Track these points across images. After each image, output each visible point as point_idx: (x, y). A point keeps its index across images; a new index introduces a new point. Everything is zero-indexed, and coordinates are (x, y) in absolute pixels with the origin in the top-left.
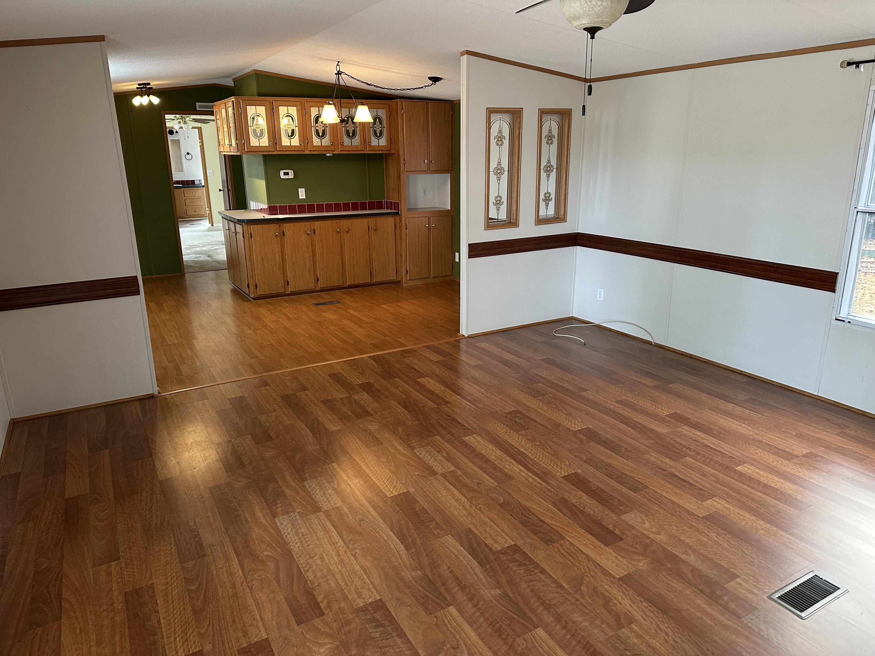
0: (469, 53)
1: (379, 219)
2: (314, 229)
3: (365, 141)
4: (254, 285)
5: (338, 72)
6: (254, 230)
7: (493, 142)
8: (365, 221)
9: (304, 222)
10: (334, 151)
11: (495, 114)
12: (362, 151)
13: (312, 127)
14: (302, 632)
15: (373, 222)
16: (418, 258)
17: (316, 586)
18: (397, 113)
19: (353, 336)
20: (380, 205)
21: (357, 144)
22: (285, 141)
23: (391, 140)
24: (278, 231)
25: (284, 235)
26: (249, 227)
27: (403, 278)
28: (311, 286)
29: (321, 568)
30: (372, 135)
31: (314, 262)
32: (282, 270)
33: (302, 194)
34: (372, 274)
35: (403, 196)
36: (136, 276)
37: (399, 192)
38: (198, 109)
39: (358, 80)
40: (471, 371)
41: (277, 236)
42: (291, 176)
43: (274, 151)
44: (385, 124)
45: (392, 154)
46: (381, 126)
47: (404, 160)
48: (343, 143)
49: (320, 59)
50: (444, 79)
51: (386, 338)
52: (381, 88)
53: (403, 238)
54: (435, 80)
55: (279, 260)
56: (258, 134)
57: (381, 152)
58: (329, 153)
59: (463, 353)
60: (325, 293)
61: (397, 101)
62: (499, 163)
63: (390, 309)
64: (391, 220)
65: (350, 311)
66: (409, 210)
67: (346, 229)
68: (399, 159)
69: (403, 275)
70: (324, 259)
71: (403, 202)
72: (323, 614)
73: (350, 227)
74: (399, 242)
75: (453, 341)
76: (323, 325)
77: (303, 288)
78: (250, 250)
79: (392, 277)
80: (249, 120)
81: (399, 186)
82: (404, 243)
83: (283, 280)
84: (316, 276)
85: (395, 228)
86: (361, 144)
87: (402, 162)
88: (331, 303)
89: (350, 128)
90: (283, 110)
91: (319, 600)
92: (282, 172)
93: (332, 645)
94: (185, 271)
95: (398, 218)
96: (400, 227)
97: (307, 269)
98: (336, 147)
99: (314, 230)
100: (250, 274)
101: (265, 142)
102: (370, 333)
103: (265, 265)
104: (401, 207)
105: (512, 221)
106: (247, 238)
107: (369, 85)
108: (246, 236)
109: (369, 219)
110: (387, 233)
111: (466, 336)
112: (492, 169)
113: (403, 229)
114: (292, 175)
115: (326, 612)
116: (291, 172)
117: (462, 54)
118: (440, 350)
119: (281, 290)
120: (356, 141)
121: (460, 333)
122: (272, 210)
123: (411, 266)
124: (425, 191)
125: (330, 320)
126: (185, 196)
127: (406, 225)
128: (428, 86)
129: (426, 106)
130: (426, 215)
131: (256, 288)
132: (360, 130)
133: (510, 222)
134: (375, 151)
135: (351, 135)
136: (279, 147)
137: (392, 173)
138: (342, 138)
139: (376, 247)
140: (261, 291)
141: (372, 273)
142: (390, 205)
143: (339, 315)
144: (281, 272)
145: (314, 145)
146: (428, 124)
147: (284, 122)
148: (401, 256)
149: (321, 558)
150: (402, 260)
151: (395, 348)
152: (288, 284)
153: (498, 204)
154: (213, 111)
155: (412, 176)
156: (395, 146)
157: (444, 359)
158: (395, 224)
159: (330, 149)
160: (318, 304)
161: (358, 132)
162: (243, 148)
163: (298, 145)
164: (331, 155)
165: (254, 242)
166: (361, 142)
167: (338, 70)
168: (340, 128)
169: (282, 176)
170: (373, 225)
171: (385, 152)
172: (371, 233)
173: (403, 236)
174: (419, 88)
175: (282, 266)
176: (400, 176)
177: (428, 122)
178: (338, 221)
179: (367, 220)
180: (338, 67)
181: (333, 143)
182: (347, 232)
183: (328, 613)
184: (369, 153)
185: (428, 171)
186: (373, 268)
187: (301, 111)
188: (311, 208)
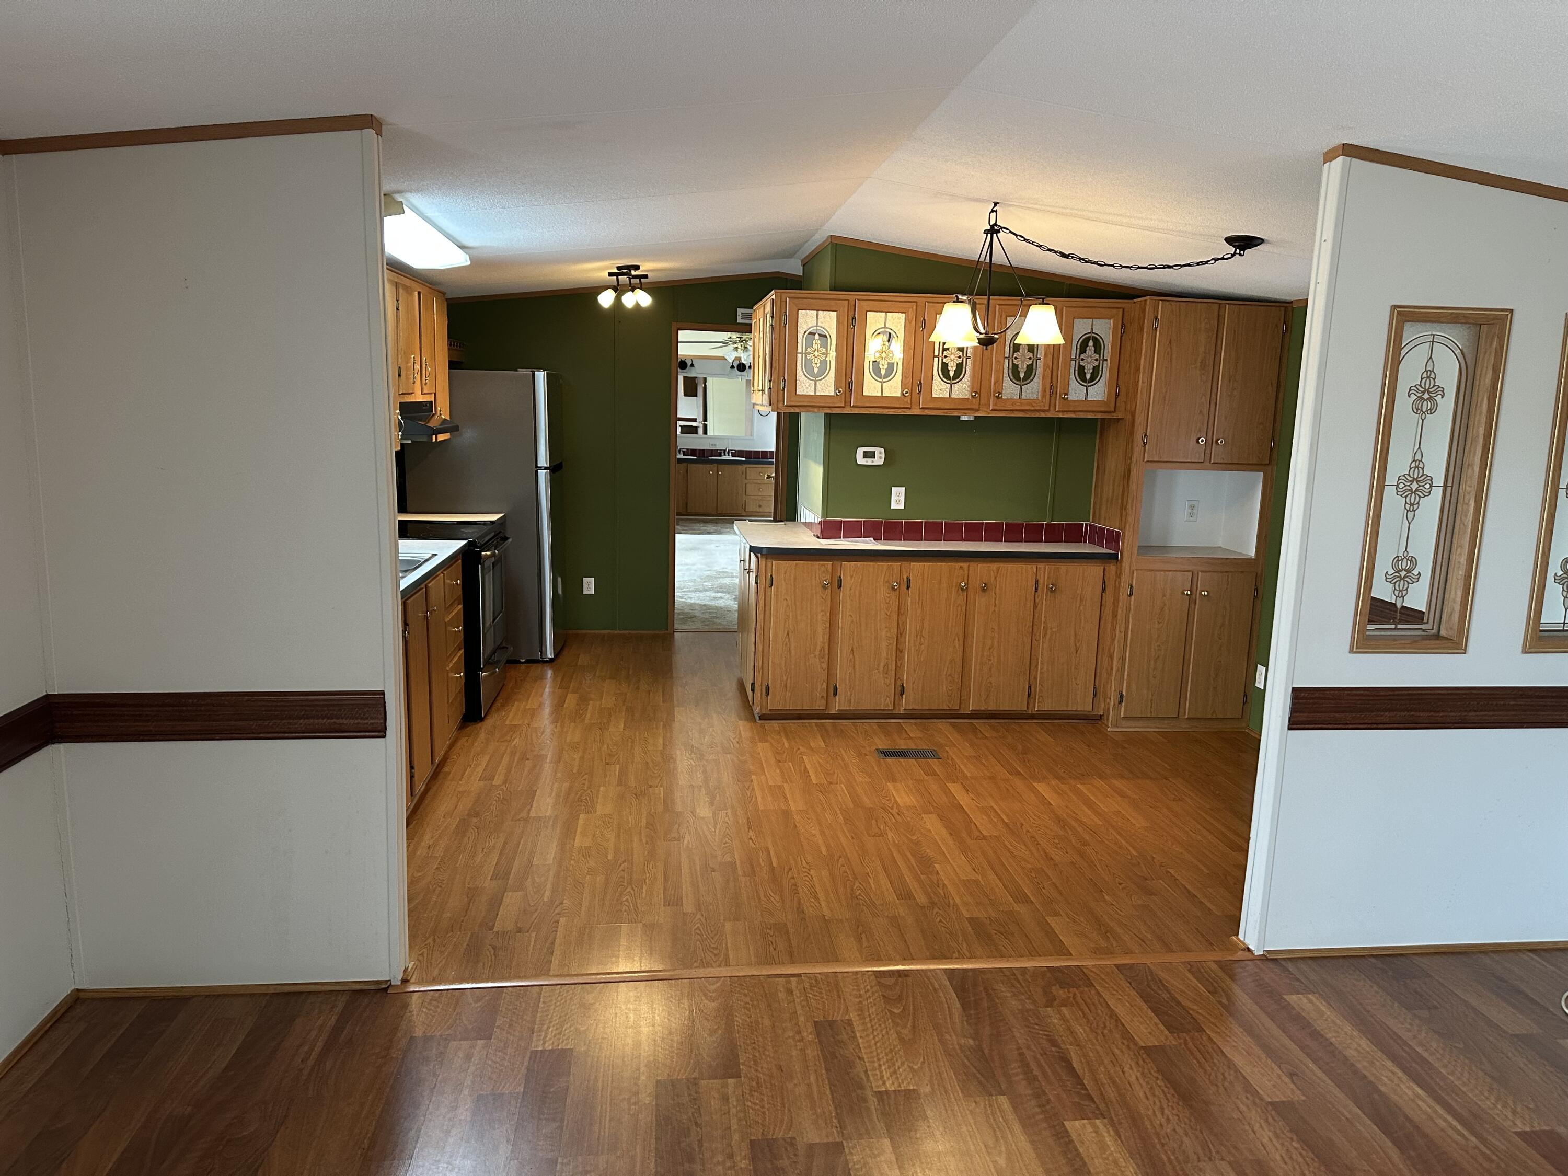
0: (1351, 151)
1: (1064, 568)
2: (908, 578)
3: (1052, 389)
4: (764, 688)
5: (992, 226)
6: (778, 570)
7: (1404, 403)
8: (1028, 569)
9: (888, 561)
10: (978, 410)
11: (1419, 325)
12: (1043, 411)
13: (934, 356)
15: (1049, 573)
16: (1155, 669)
18: (1142, 328)
19: (934, 877)
20: (1074, 534)
21: (1035, 396)
22: (871, 387)
23: (1117, 390)
24: (829, 577)
25: (840, 586)
26: (769, 564)
27: (1109, 709)
28: (885, 703)
30: (1072, 376)
31: (899, 651)
32: (827, 663)
33: (898, 498)
34: (1033, 692)
35: (1131, 519)
36: (383, 693)
37: (1123, 507)
38: (739, 320)
39: (1040, 246)
40: (1257, 1128)
41: (824, 587)
42: (879, 460)
43: (843, 407)
44: (1107, 353)
45: (1118, 420)
46: (1097, 356)
47: (1146, 435)
48: (1000, 393)
49: (953, 197)
50: (1268, 242)
51: (1017, 908)
52: (1096, 263)
53: (1119, 617)
54: (1243, 243)
55: (823, 638)
56: (816, 370)
57: (1090, 416)
58: (965, 414)
59: (1238, 1030)
60: (915, 724)
61: (1145, 301)
62: (1417, 463)
63: (1053, 799)
64: (1094, 571)
65: (955, 788)
66: (1145, 549)
67: (980, 584)
68: (1132, 433)
69: (1109, 704)
70: (923, 647)
71: (1128, 534)
73: (992, 579)
74: (1109, 625)
75: (1214, 967)
76: (874, 822)
77: (867, 705)
78: (765, 611)
79: (1082, 703)
80: (800, 340)
81: (1126, 494)
82: (1120, 628)
83: (825, 684)
84: (899, 683)
85: (1104, 590)
86: (1044, 396)
87: (1138, 437)
88: (918, 754)
89: (1023, 362)
90: (875, 320)
92: (860, 451)
94: (676, 626)
95: (1112, 568)
96: (1117, 588)
97: (882, 664)
98: (983, 402)
99: (909, 581)
100: (759, 664)
101: (827, 387)
102: (980, 878)
103: (793, 647)
104: (1123, 543)
105: (1443, 633)
106: (763, 587)
107: (1066, 256)
108: (762, 581)
109: (1041, 566)
110: (1081, 600)
111: (1259, 953)
112: (1391, 479)
113: (1123, 596)
114: (880, 458)
116: (880, 453)
117: (1329, 156)
118: (1165, 996)
119: (819, 705)
120: (1034, 389)
121: (1241, 936)
122: (829, 529)
123: (1134, 687)
124: (1192, 507)
125: (895, 811)
126: (748, 478)
127: (1132, 587)
128: (1223, 259)
129: (1216, 314)
130: (1187, 568)
131: (768, 694)
132: (1045, 366)
133: (1437, 636)
134: (1074, 412)
135: (1022, 376)
136: (856, 398)
137: (1113, 463)
138: (999, 382)
139: (1049, 632)
140: (775, 703)
141: (1033, 689)
142: (1098, 536)
143: (922, 795)
144: (825, 666)
145: (934, 396)
146: (1217, 354)
147: (873, 347)
148: (1111, 657)
150: (1112, 669)
151: (1033, 953)
152: (835, 694)
153: (1401, 579)
154: (751, 324)
155: (1162, 474)
156: (1126, 403)
157: (1172, 1041)
158: (1104, 582)
159: (969, 407)
160: (887, 753)
161: (1040, 370)
162: (781, 399)
163: (899, 395)
164: (972, 418)
165: (776, 595)
166: (1044, 391)
167: (993, 222)
168: (997, 361)
169: (861, 460)
170: (1048, 578)
171: (1099, 416)
172: (1042, 597)
173: (1120, 612)
174: (1198, 264)
175: (827, 652)
176: (1129, 471)
177: (1218, 348)
178: (965, 565)
179: (1034, 567)
180: (993, 214)
181: (976, 393)
182: (984, 590)
184: (1061, 416)
185: (1206, 462)
186: (1035, 678)
187: (914, 322)
188: (912, 531)
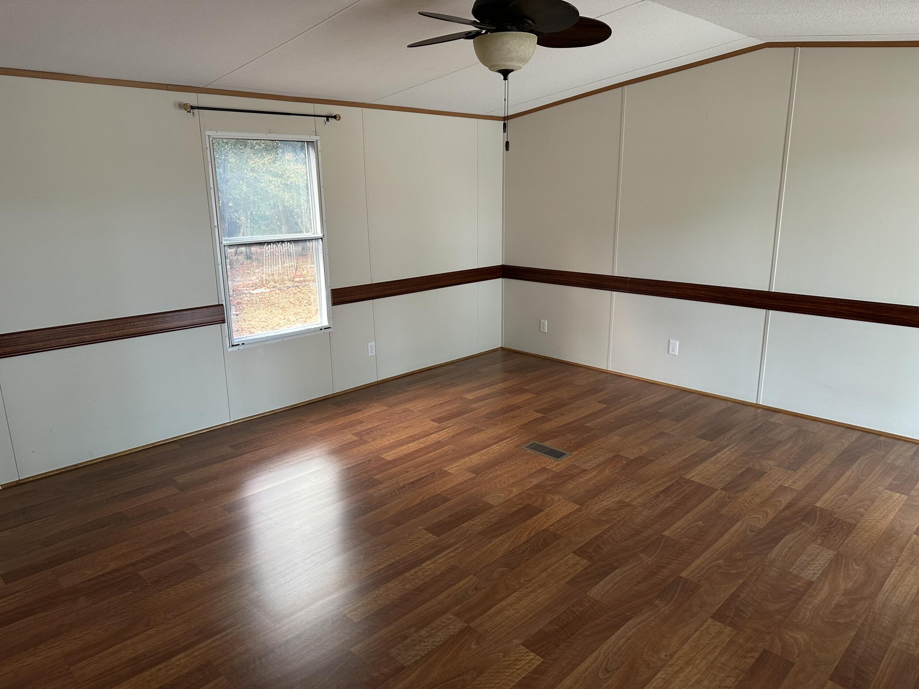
14: (797, 656)
17: (740, 670)
29: (712, 677)
72: (765, 651)
91: (753, 660)
93: (788, 632)
115: (761, 650)
149: (699, 683)
183: (760, 647)
